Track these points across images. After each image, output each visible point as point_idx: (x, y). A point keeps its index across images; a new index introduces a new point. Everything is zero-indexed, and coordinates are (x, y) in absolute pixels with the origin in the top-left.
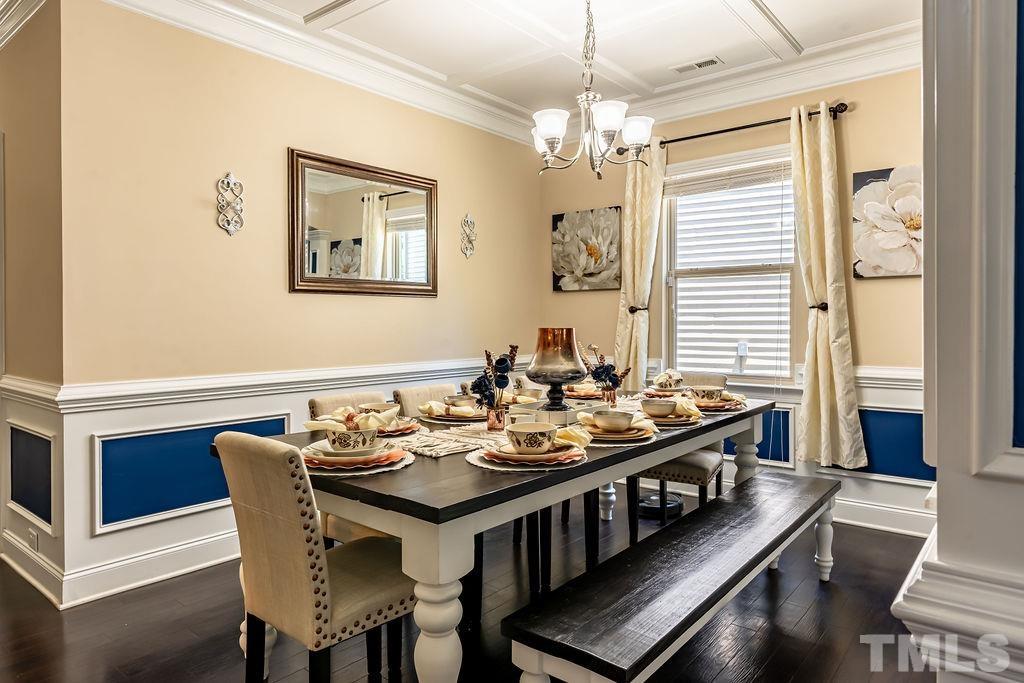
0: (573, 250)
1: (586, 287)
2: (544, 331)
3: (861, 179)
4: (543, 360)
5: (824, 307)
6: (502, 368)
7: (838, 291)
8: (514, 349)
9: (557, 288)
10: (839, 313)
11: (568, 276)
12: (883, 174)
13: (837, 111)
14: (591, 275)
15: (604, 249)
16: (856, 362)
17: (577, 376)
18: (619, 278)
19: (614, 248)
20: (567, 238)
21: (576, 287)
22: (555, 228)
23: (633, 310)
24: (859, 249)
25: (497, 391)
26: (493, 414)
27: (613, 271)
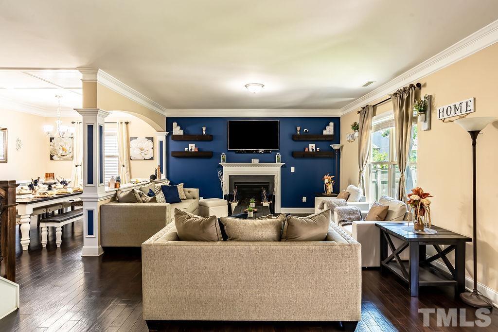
0: (57, 148)
1: (62, 159)
2: (47, 174)
3: (132, 139)
4: (46, 180)
5: (124, 166)
6: (36, 182)
7: (127, 163)
8: (39, 178)
9: (52, 159)
10: (127, 167)
11: (55, 155)
12: (136, 138)
13: (127, 123)
14: (63, 156)
15: (68, 149)
16: (131, 178)
17: (55, 183)
18: (73, 157)
19: (71, 148)
20: (55, 145)
21: (59, 159)
22: (51, 141)
23: (76, 166)
24: (132, 154)
25: (34, 187)
26: (34, 192)
27: (71, 155)
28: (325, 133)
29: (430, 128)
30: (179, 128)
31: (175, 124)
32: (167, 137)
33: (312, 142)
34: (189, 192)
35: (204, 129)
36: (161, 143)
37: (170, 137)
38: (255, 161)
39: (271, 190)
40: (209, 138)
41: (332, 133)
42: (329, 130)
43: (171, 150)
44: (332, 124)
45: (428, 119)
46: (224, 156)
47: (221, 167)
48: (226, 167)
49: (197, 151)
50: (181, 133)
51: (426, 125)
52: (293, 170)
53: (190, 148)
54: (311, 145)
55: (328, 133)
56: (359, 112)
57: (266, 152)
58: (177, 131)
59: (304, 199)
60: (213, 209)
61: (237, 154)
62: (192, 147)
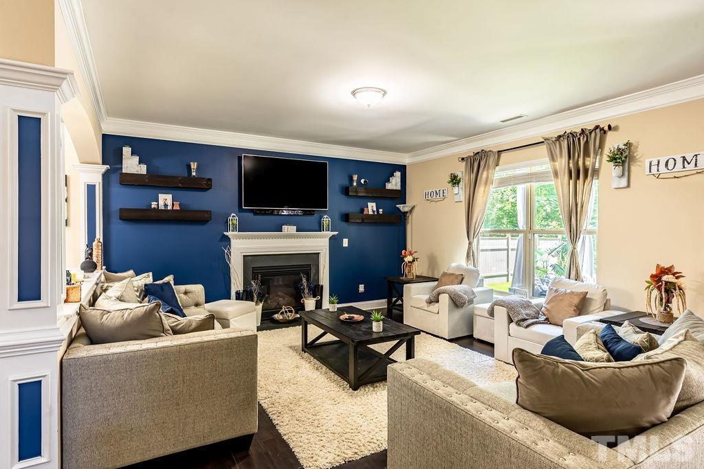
28: (389, 186)
29: (628, 186)
30: (136, 159)
31: (127, 150)
32: (105, 176)
33: (373, 199)
34: (186, 293)
35: (194, 166)
36: (91, 189)
37: (115, 178)
38: (289, 229)
39: (314, 276)
40: (202, 185)
41: (398, 187)
42: (394, 183)
43: (116, 206)
44: (398, 174)
45: (626, 173)
46: (234, 219)
47: (228, 239)
48: (238, 241)
49: (177, 207)
50: (143, 170)
51: (624, 182)
52: (345, 243)
53: (161, 203)
54: (370, 204)
55: (394, 188)
56: (463, 159)
57: (305, 213)
58: (132, 164)
59: (362, 288)
60: (234, 321)
61: (256, 216)
62: (165, 200)
